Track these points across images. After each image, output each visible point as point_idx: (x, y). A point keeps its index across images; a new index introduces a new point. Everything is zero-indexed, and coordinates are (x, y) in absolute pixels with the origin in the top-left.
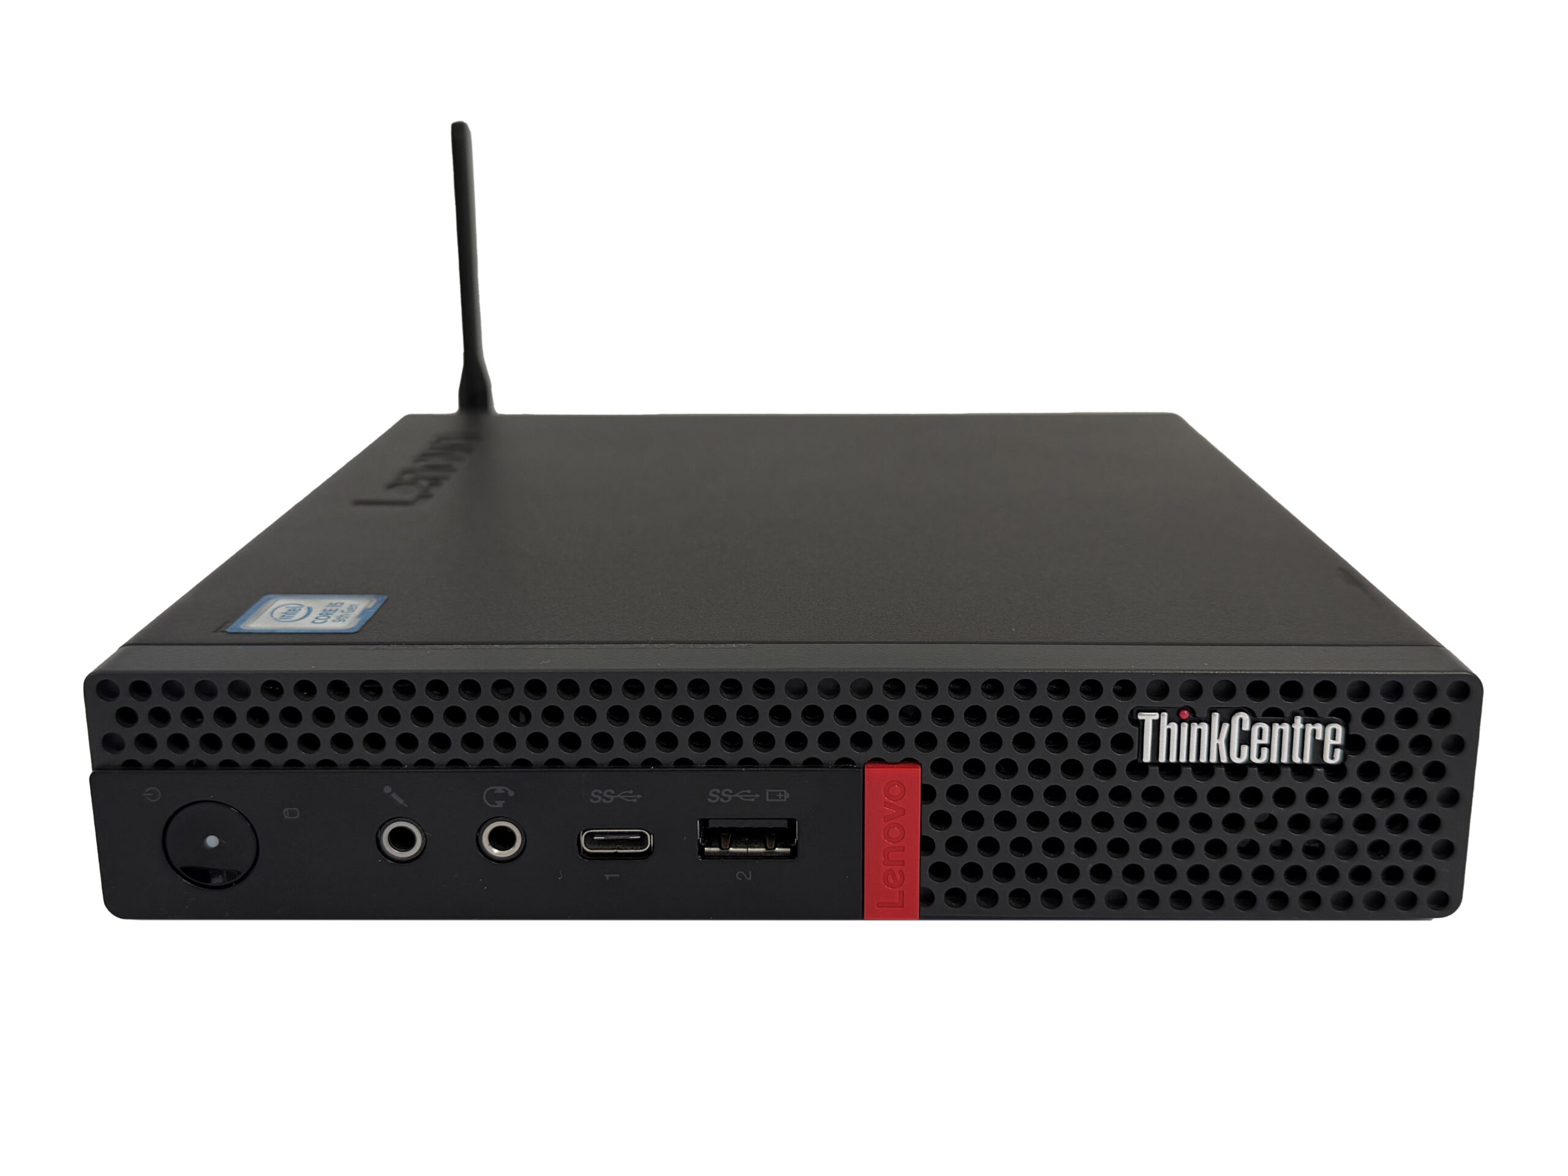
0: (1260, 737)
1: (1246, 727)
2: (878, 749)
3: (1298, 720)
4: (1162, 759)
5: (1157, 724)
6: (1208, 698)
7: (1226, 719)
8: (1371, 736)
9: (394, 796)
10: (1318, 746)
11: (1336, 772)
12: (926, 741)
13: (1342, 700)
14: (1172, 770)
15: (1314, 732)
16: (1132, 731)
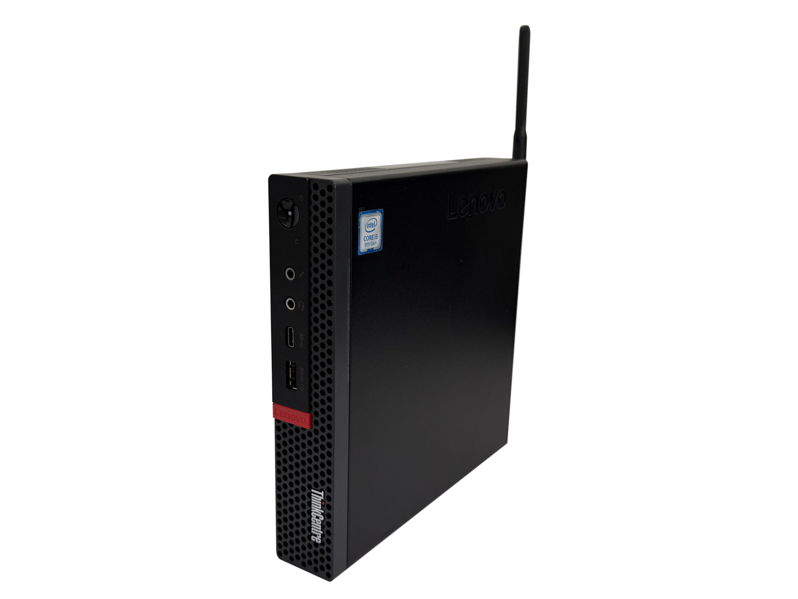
0: (318, 521)
1: (320, 518)
2: (315, 418)
3: (322, 532)
4: (312, 494)
5: (321, 496)
6: (327, 511)
7: (322, 514)
8: (318, 549)
9: (301, 275)
10: (316, 536)
11: (309, 538)
12: (316, 432)
13: (326, 545)
14: (310, 495)
15: (319, 535)
16: (319, 488)
